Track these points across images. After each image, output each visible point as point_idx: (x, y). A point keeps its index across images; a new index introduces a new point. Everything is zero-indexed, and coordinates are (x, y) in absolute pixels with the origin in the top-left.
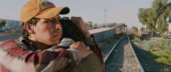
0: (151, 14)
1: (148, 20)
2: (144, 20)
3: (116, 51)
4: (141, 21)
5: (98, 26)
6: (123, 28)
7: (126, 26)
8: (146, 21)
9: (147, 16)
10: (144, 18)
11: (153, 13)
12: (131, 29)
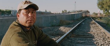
0: (106, 3)
1: (104, 7)
2: (102, 7)
3: (83, 23)
4: (99, 8)
5: (70, 12)
6: (87, 13)
7: (89, 12)
8: (103, 7)
9: (104, 4)
10: (101, 5)
11: (108, 2)
12: (92, 14)
